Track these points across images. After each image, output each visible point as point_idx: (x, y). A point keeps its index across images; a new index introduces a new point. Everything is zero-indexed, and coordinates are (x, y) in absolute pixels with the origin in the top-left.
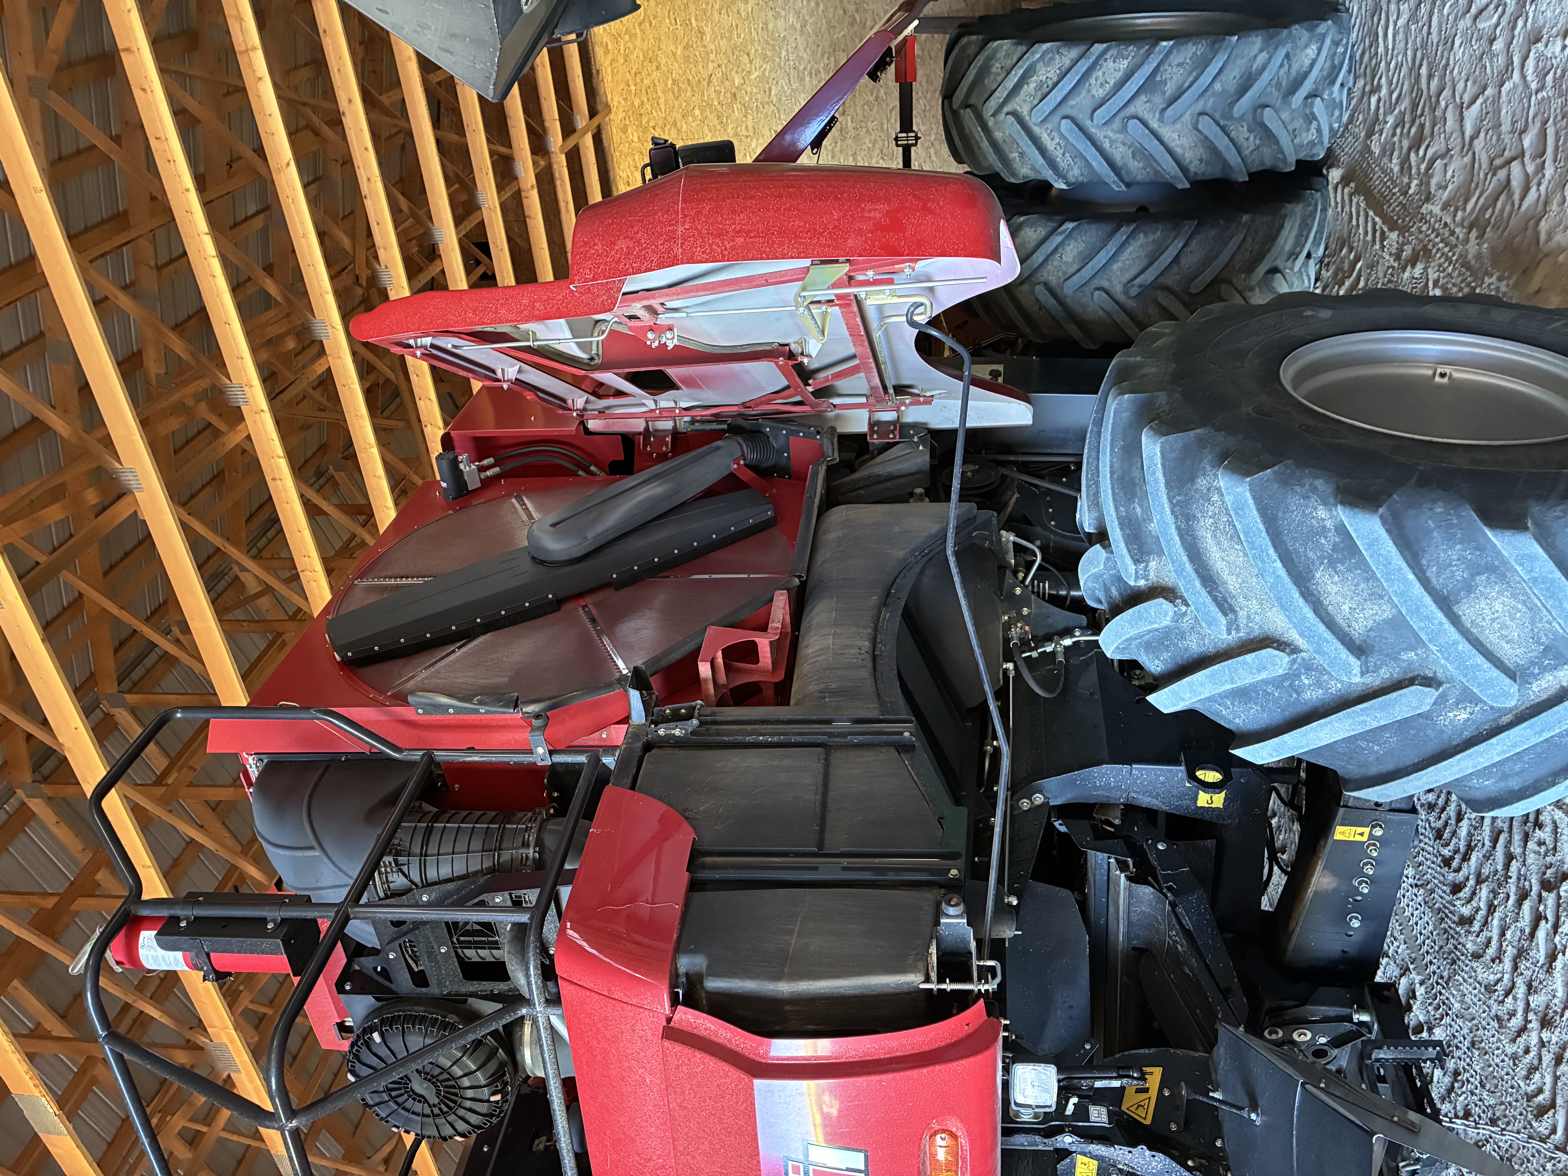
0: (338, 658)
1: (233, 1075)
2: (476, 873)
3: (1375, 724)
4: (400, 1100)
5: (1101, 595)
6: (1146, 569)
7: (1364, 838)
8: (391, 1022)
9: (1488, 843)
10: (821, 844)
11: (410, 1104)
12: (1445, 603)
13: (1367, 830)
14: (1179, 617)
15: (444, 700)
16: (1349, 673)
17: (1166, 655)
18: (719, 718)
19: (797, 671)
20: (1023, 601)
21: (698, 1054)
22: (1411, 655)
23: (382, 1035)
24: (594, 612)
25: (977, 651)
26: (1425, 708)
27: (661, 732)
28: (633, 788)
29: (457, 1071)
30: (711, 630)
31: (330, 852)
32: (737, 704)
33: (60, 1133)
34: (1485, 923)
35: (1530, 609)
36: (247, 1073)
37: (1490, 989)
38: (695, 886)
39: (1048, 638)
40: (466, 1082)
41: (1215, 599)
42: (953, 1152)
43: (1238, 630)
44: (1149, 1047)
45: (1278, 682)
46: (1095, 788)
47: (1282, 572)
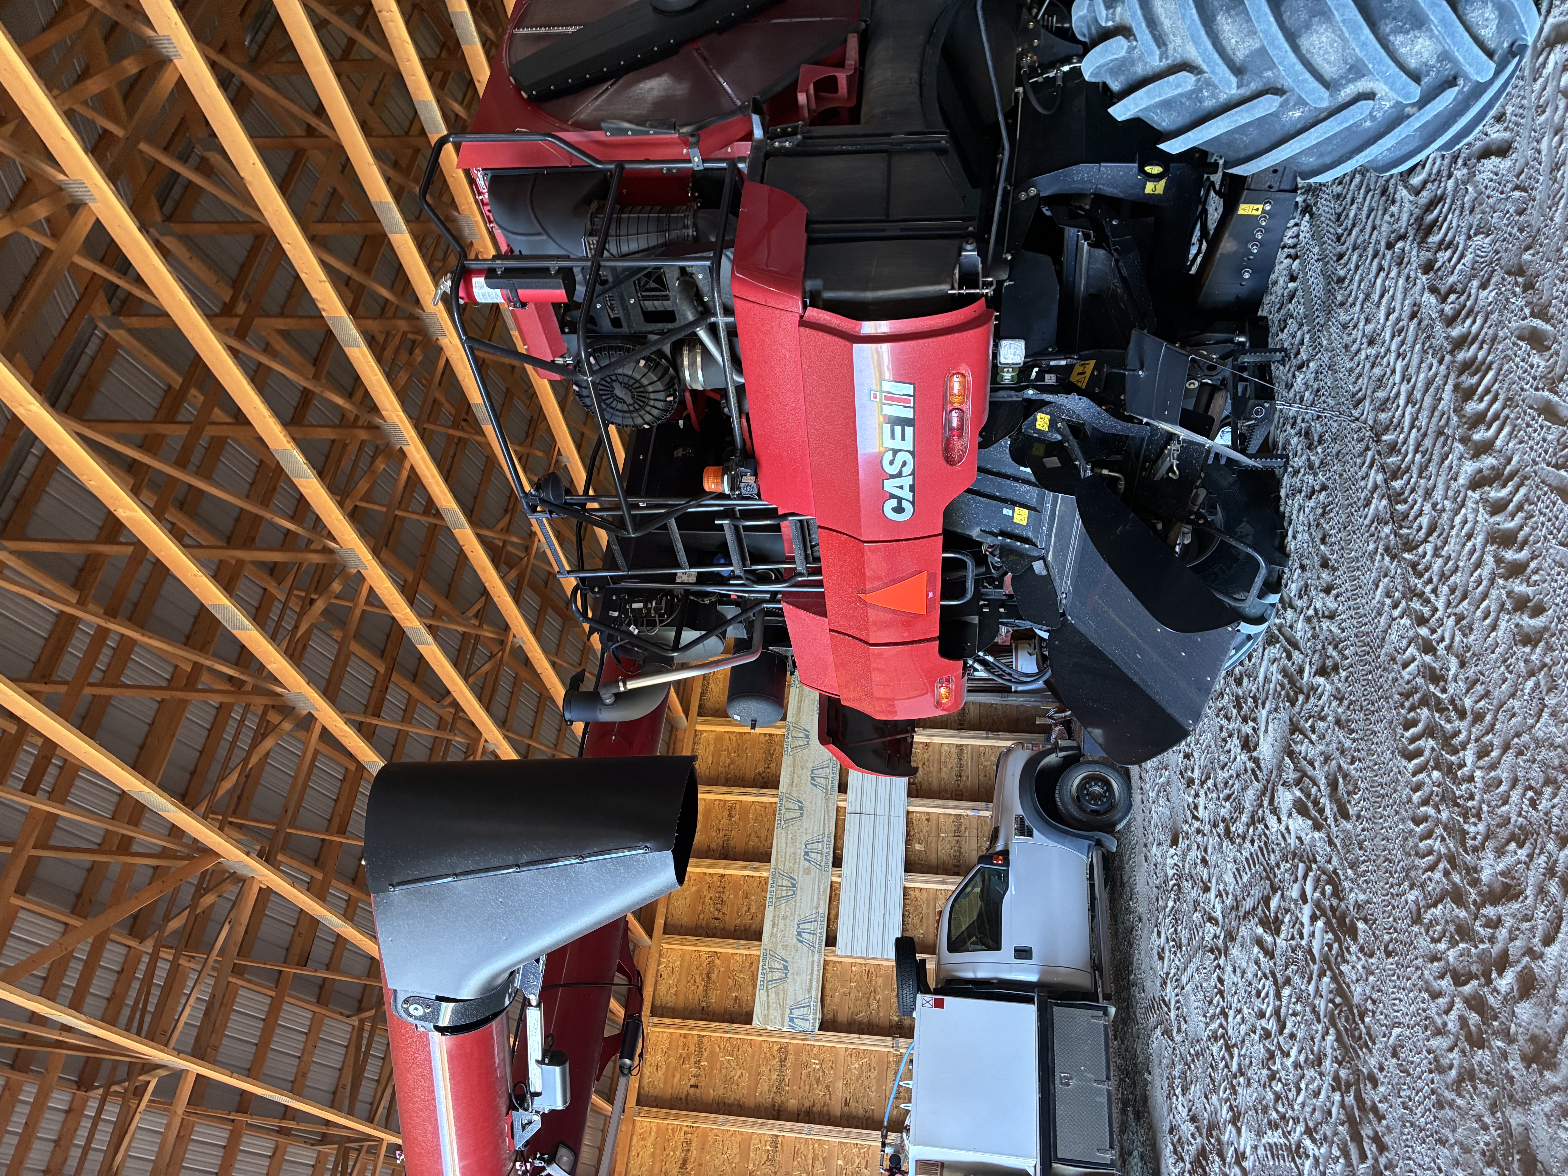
0: (525, 95)
1: (404, 448)
2: (654, 247)
3: (1243, 122)
4: (608, 402)
5: (1086, 31)
6: (1114, 13)
7: (1259, 213)
8: (600, 350)
9: (1364, 220)
10: (887, 215)
11: (614, 404)
12: (1292, 38)
13: (1260, 207)
14: (1131, 49)
15: (626, 125)
16: (1230, 88)
17: (1122, 78)
18: (814, 134)
19: (865, 99)
20: (1035, 34)
21: (821, 334)
22: (1269, 73)
23: (595, 359)
24: (705, 53)
25: (993, 79)
26: (1273, 109)
27: (777, 144)
28: (762, 182)
29: (645, 382)
30: (804, 68)
31: (553, 235)
32: (822, 124)
33: (307, 477)
34: (1351, 281)
35: (1342, 40)
36: (416, 446)
37: (1345, 326)
38: (811, 241)
39: (1053, 65)
40: (650, 389)
41: (1154, 36)
42: (963, 385)
43: (1167, 59)
44: (1089, 349)
45: (1188, 95)
46: (1074, 182)
47: (1196, 17)
